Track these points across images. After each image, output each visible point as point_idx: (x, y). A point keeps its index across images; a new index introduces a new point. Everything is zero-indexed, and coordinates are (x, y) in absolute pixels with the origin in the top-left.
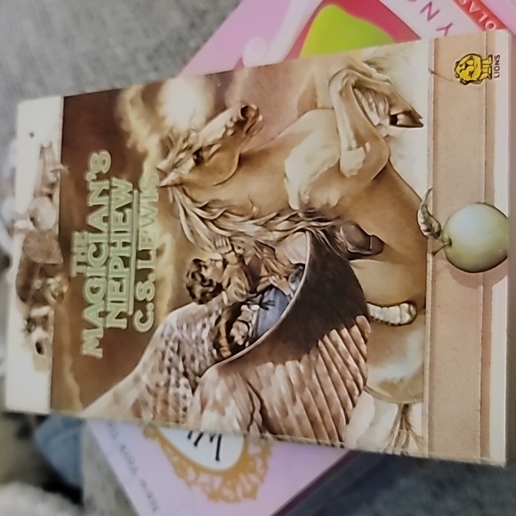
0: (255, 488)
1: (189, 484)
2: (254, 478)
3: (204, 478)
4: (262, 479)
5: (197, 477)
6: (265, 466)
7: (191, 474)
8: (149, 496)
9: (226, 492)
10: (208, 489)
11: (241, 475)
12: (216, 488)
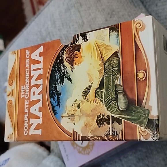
0: (89, 152)
1: (74, 148)
2: (89, 150)
3: (78, 148)
4: (91, 151)
5: (76, 147)
6: (92, 148)
7: (75, 146)
8: (65, 149)
9: (83, 152)
10: (78, 150)
11: (86, 149)
12: (80, 150)
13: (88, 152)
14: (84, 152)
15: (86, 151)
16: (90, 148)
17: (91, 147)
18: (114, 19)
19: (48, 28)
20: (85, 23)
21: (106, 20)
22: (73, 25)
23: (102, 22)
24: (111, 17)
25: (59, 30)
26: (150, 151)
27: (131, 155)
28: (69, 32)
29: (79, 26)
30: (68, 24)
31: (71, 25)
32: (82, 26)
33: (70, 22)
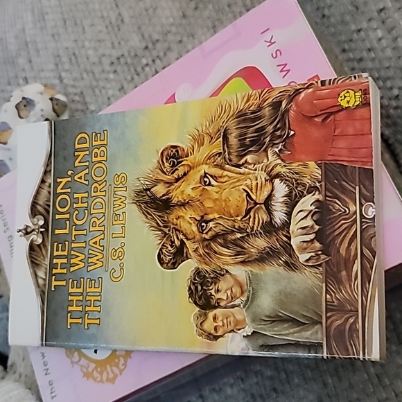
10: (84, 370)
11: (108, 366)
12: (90, 370)
13: (111, 376)
14: (101, 374)
15: (108, 374)
16: (117, 366)
17: (122, 361)
18: (206, 13)
19: (23, 30)
20: (127, 20)
21: (184, 16)
22: (92, 25)
23: (171, 20)
24: (196, 8)
25: (53, 35)
26: (283, 375)
27: (232, 386)
28: (80, 44)
29: (110, 28)
30: (78, 22)
31: (87, 23)
32: (116, 29)
33: (85, 17)
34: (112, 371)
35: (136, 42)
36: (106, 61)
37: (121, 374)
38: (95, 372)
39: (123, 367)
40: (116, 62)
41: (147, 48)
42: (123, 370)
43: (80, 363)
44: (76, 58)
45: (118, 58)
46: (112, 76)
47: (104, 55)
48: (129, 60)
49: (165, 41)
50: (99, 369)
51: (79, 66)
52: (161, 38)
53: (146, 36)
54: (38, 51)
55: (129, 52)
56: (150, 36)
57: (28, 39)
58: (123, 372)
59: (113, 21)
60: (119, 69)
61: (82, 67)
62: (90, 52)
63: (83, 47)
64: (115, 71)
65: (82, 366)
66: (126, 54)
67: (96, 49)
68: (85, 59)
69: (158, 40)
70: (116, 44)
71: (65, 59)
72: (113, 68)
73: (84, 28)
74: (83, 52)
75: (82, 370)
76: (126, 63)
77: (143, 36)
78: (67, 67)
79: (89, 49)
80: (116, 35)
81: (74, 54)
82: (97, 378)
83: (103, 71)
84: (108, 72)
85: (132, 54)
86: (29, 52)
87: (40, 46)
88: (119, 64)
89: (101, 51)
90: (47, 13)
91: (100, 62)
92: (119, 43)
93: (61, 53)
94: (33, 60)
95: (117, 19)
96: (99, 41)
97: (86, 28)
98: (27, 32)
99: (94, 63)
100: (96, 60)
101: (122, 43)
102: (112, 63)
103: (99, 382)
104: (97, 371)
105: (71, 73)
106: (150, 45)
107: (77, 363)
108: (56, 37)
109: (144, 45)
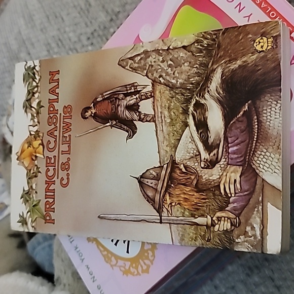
0: (148, 267)
1: (112, 266)
2: (147, 262)
3: (120, 263)
4: (152, 262)
5: (117, 262)
6: (154, 256)
7: (114, 261)
9: (133, 270)
10: (122, 269)
11: (140, 261)
12: (127, 268)
13: (145, 267)
14: (137, 268)
15: (142, 266)
17: (150, 253)
19: (20, 33)
22: (68, 14)
25: (42, 30)
28: (62, 31)
29: (81, 13)
30: (58, 15)
31: (64, 14)
32: (86, 12)
33: (62, 10)
34: (145, 263)
35: (103, 17)
36: (84, 38)
37: (152, 264)
38: (131, 268)
39: (153, 258)
40: (91, 37)
41: (112, 20)
42: (153, 260)
43: (118, 264)
44: (61, 42)
45: (92, 33)
46: (90, 48)
47: (81, 34)
48: (101, 33)
49: (124, 12)
50: (134, 265)
51: (65, 47)
52: (121, 9)
53: (110, 11)
54: (32, 44)
55: (99, 27)
56: (113, 10)
57: (25, 38)
58: (154, 262)
59: (83, 7)
60: (94, 41)
61: (67, 47)
62: (71, 35)
63: (65, 32)
64: (92, 44)
65: (120, 267)
66: (97, 29)
67: (74, 31)
68: (68, 41)
69: (119, 12)
70: (89, 23)
71: (53, 45)
72: (90, 42)
73: (62, 19)
74: (65, 36)
75: (121, 270)
76: (99, 35)
77: (107, 12)
78: (56, 50)
79: (70, 32)
80: (87, 18)
81: (60, 40)
82: (134, 272)
83: (83, 46)
84: (87, 46)
85: (102, 27)
86: (27, 48)
87: (34, 40)
88: (94, 37)
89: (79, 32)
90: (34, 15)
91: (80, 40)
92: (91, 22)
93: (50, 41)
94: (31, 52)
95: (85, 5)
96: (75, 25)
97: (65, 18)
98: (23, 33)
99: (75, 42)
100: (76, 39)
101: (93, 21)
102: (89, 38)
103: (137, 275)
104: (133, 267)
105: (60, 54)
106: (114, 17)
107: (115, 265)
108: (44, 30)
109: (109, 18)
